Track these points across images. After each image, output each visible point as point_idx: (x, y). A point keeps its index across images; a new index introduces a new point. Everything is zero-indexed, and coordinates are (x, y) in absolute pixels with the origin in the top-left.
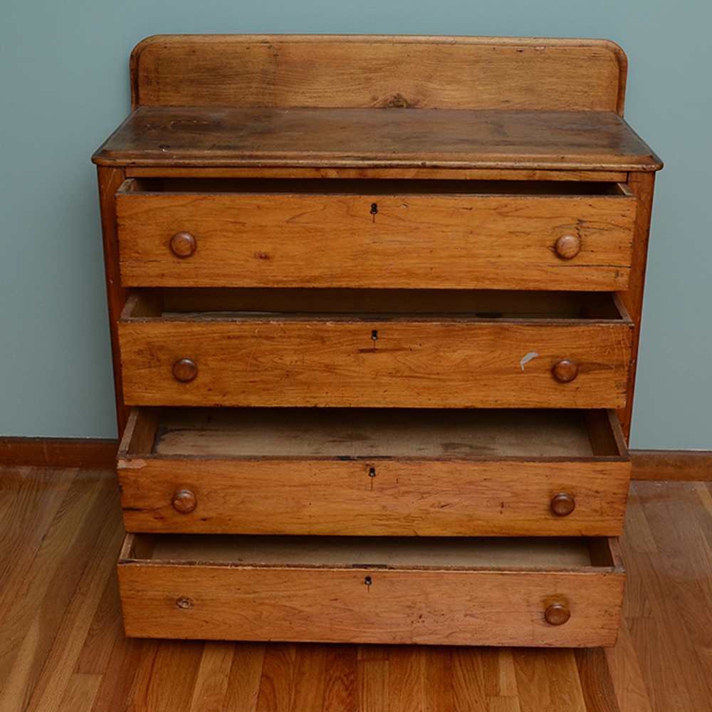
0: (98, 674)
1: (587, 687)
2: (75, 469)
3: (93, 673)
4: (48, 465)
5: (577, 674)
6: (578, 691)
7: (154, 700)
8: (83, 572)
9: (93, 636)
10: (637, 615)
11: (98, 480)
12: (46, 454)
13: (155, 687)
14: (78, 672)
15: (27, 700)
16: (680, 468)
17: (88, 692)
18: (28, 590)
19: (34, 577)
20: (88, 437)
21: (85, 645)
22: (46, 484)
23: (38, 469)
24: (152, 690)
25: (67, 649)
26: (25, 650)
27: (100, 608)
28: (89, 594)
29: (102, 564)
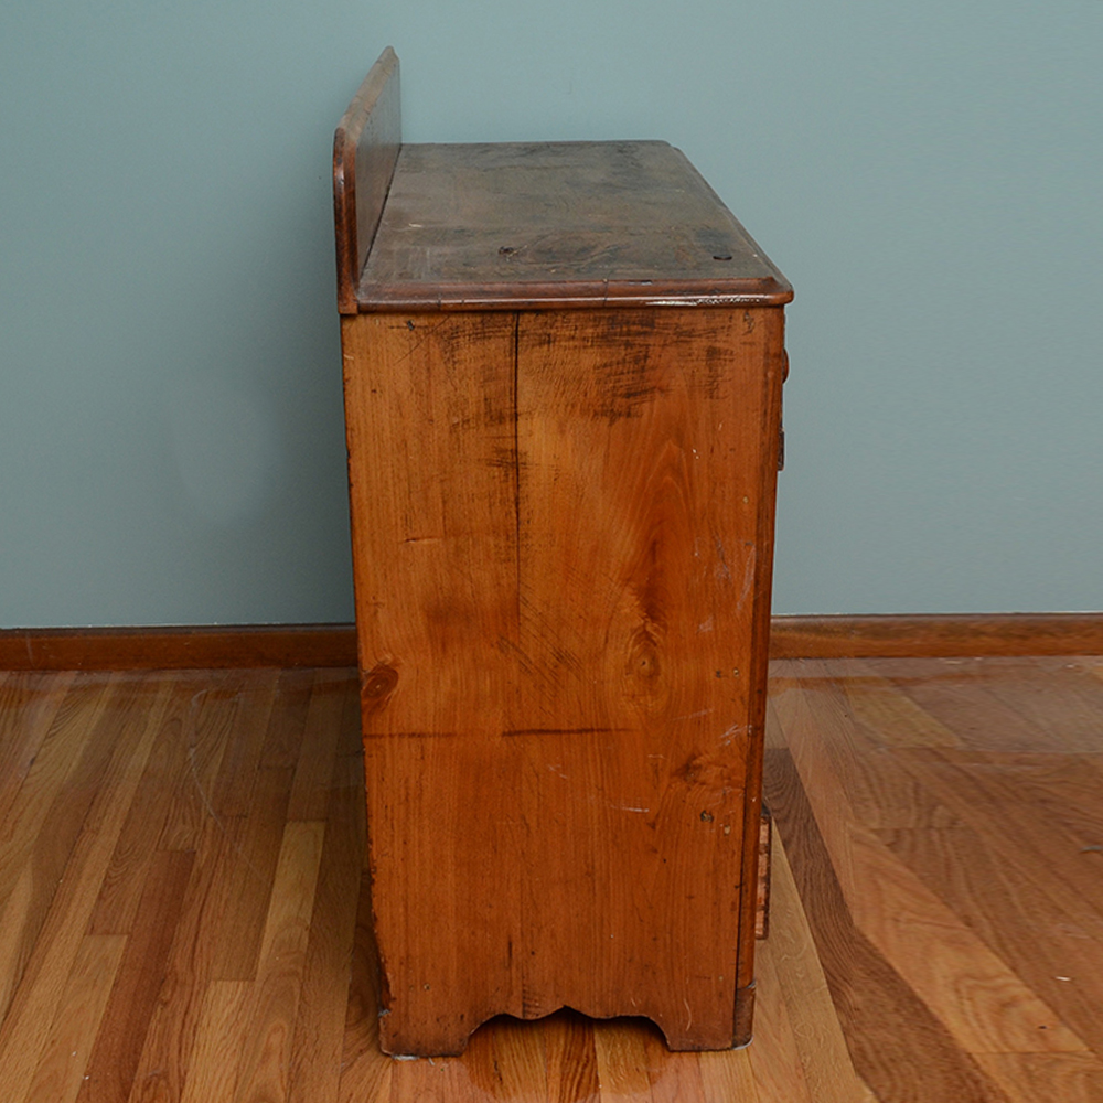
0: (122, 934)
1: (815, 920)
2: (71, 672)
3: (114, 933)
4: (33, 669)
5: (800, 904)
6: (803, 925)
7: (204, 964)
8: (92, 803)
9: (111, 886)
11: (106, 686)
12: (30, 652)
13: (205, 949)
14: (91, 933)
15: (20, 973)
17: (108, 958)
18: (13, 831)
19: (22, 813)
20: (90, 626)
21: (100, 897)
22: (32, 693)
23: (19, 675)
24: (201, 951)
25: (74, 905)
26: (12, 908)
27: (118, 850)
28: (102, 831)
29: (118, 792)
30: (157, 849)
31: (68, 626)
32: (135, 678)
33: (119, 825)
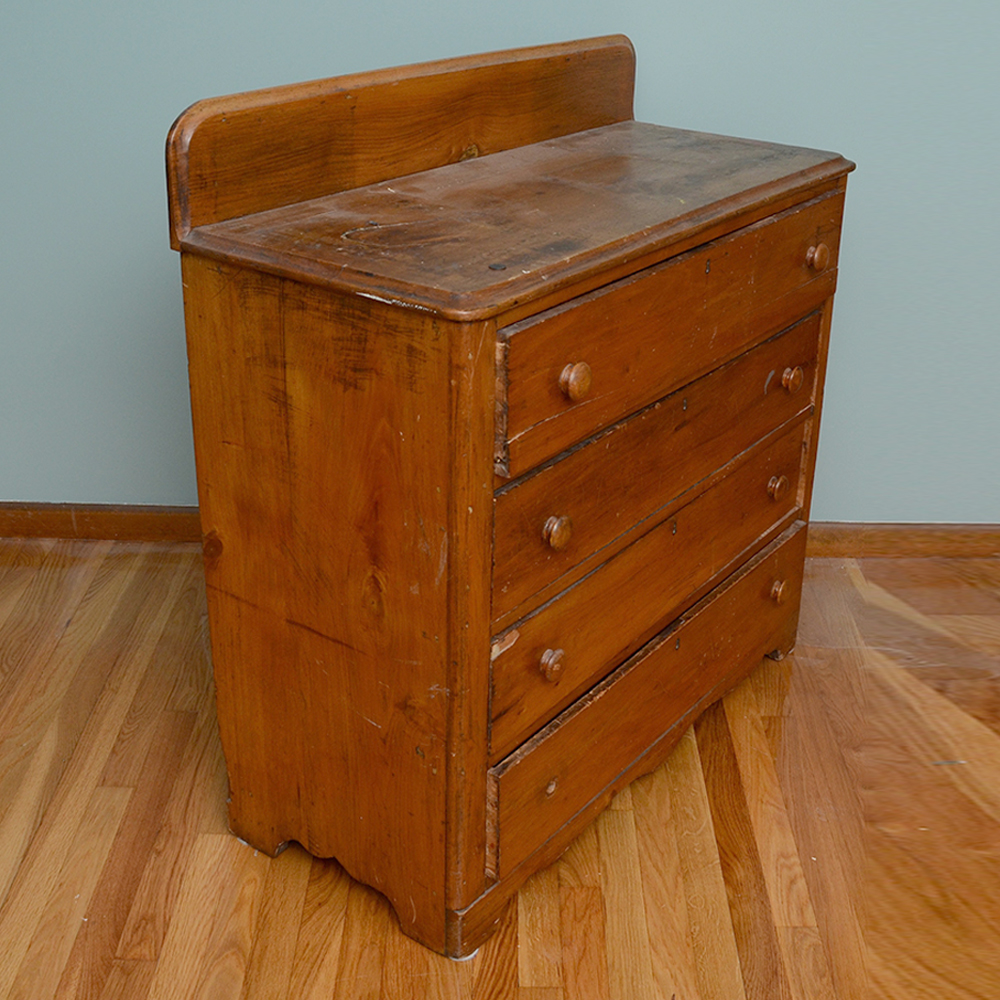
0: (128, 786)
1: (715, 798)
2: (109, 541)
3: (122, 785)
4: (77, 537)
5: (703, 782)
6: (704, 804)
7: (195, 817)
8: (114, 664)
9: (123, 742)
10: (775, 714)
11: (136, 555)
12: (75, 524)
13: (197, 803)
14: (102, 785)
15: (39, 819)
16: (828, 542)
17: (114, 808)
18: (46, 687)
19: (55, 670)
20: (125, 504)
21: (114, 751)
22: (74, 559)
23: (65, 542)
24: (193, 806)
25: (91, 757)
26: (38, 758)
27: (133, 707)
28: (120, 691)
29: (138, 655)
30: (165, 709)
31: (107, 503)
32: (162, 549)
33: (135, 685)
